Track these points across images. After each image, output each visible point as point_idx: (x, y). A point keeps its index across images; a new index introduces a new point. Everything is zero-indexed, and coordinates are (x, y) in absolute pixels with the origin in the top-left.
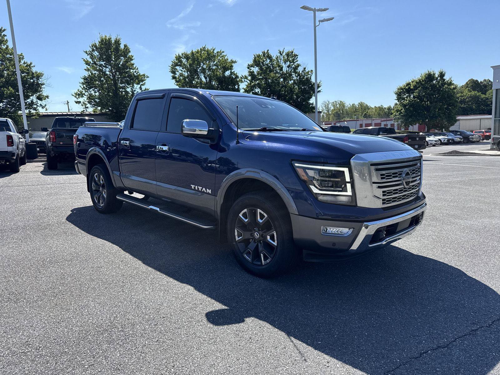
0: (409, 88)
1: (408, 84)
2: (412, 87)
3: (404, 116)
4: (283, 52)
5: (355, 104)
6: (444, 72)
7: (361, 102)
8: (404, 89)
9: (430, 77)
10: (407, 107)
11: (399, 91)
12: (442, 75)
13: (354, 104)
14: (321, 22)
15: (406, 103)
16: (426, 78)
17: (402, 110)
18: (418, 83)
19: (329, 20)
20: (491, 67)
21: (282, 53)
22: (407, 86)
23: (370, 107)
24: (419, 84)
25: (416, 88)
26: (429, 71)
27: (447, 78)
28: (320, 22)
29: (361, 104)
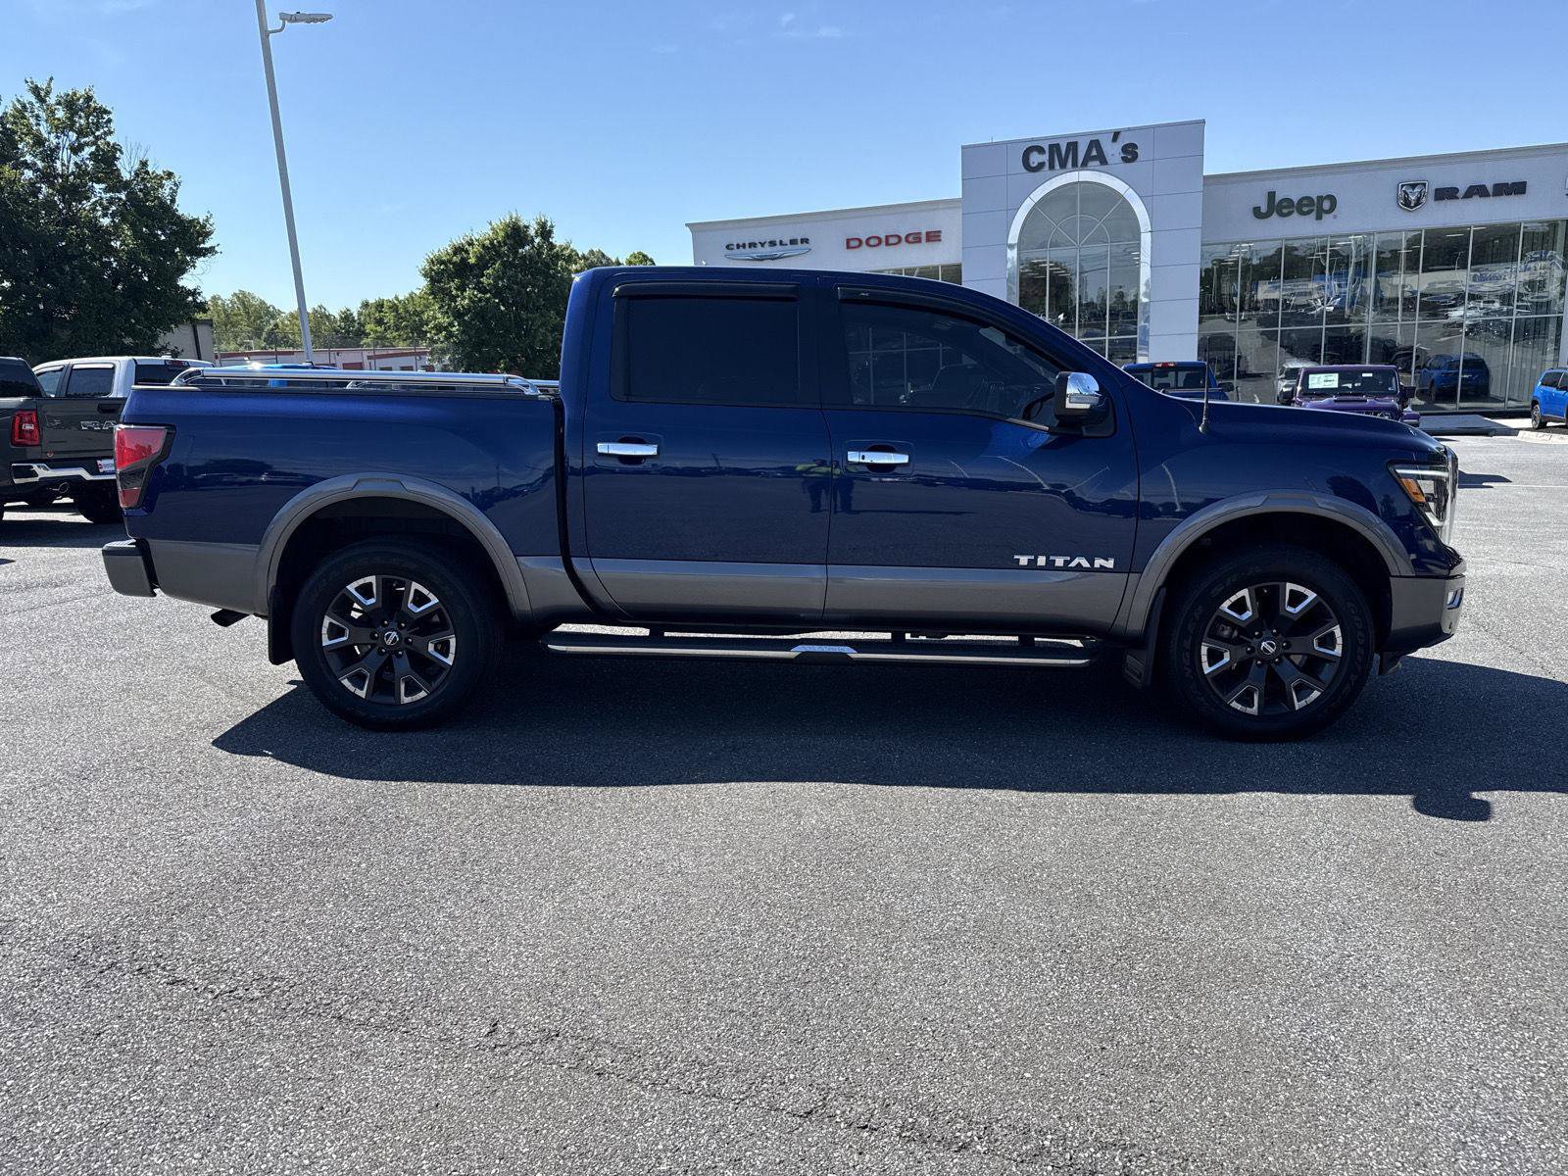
0: (463, 260)
1: (458, 250)
2: (472, 261)
3: (461, 343)
4: (48, 93)
5: (223, 297)
6: (549, 224)
7: (243, 293)
8: (450, 261)
9: (516, 234)
10: (466, 318)
11: (435, 268)
12: (545, 232)
13: (219, 298)
14: (291, 21)
15: (463, 307)
16: (507, 236)
17: (451, 325)
18: (488, 248)
19: (315, 20)
20: (687, 225)
21: (42, 94)
22: (455, 254)
23: (274, 308)
24: (491, 251)
25: (483, 263)
26: (511, 218)
27: (558, 239)
28: (283, 20)
29: (243, 299)
